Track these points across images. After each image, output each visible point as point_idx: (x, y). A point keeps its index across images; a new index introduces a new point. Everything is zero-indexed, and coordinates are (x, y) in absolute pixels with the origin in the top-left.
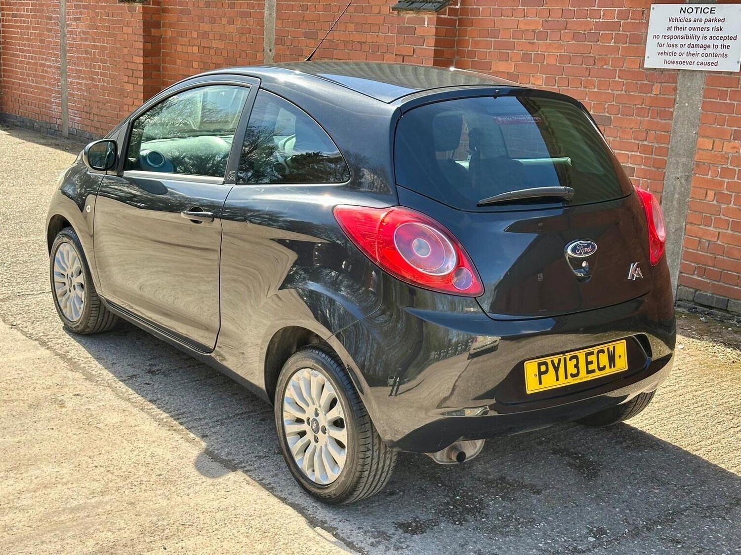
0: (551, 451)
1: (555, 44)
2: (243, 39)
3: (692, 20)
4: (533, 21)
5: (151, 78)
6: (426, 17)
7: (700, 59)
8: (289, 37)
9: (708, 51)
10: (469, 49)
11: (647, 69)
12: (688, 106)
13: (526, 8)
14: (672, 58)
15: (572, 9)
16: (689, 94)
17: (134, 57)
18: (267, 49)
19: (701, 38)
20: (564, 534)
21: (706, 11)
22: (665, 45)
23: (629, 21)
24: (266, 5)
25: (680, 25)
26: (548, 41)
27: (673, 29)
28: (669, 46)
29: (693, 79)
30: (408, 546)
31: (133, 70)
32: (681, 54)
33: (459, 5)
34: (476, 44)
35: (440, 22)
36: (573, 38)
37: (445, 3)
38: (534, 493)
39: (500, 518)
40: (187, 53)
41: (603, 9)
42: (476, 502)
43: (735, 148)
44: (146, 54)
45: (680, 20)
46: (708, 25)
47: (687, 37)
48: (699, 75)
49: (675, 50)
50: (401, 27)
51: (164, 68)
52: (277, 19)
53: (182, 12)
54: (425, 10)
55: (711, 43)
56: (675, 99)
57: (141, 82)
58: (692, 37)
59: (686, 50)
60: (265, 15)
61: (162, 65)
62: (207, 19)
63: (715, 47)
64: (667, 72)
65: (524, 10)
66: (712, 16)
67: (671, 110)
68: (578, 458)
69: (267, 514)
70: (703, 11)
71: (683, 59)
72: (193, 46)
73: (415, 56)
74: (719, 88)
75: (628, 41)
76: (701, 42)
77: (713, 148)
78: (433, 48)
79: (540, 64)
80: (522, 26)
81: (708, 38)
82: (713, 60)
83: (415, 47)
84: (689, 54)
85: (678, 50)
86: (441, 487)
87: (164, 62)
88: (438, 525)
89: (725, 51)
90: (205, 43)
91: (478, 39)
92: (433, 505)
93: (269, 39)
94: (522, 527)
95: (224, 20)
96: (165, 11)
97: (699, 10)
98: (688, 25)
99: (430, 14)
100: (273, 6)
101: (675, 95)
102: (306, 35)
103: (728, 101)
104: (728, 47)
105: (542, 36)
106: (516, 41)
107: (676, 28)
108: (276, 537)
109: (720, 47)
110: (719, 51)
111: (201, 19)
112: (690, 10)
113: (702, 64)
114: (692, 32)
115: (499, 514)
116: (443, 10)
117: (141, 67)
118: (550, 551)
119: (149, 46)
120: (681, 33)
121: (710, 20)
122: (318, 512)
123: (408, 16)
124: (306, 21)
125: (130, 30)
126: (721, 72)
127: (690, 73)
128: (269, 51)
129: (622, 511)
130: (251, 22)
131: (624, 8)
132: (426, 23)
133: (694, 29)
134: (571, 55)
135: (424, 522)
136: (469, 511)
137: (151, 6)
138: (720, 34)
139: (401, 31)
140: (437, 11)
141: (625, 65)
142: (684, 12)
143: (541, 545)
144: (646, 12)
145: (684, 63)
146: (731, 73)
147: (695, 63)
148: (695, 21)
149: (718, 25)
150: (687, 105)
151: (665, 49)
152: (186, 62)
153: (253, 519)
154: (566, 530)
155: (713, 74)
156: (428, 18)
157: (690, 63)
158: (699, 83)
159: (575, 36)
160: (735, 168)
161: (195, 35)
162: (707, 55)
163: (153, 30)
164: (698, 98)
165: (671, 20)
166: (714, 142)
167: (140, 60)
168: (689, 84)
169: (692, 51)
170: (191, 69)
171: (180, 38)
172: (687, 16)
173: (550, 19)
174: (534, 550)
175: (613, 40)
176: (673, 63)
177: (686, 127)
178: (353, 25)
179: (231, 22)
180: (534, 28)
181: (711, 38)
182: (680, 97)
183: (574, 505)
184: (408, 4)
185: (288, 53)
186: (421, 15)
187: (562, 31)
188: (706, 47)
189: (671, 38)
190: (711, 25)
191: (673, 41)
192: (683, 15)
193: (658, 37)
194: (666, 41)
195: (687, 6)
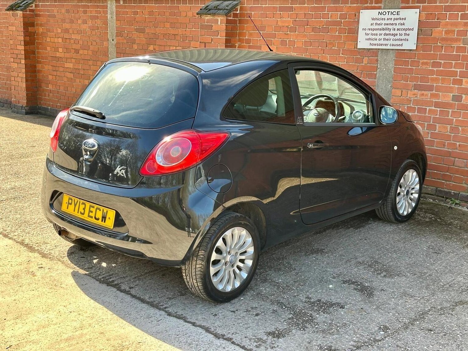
0: (342, 282)
1: (301, 34)
2: (94, 33)
3: (386, 19)
4: (287, 20)
5: (30, 59)
6: (219, 19)
7: (391, 42)
8: (126, 32)
9: (396, 37)
10: (247, 38)
11: (359, 49)
12: (385, 71)
13: (282, 13)
14: (375, 42)
15: (311, 13)
16: (386, 63)
17: (18, 46)
18: (110, 39)
19: (392, 30)
20: (365, 331)
21: (394, 13)
22: (370, 34)
23: (347, 20)
24: (109, 12)
25: (379, 22)
26: (297, 33)
27: (374, 24)
28: (372, 34)
29: (388, 54)
30: (278, 346)
31: (17, 54)
32: (380, 40)
33: (239, 10)
34: (251, 35)
35: (228, 22)
36: (313, 31)
37: (231, 10)
38: (341, 308)
39: (326, 324)
40: (54, 42)
41: (330, 13)
42: (308, 316)
43: (415, 94)
44: (26, 43)
45: (378, 19)
46: (396, 22)
47: (383, 29)
48: (391, 52)
49: (376, 37)
50: (202, 25)
51: (38, 53)
52: (117, 20)
53: (49, 16)
54: (219, 14)
55: (398, 32)
56: (377, 67)
57: (23, 61)
58: (386, 29)
59: (382, 37)
60: (108, 18)
61: (36, 50)
62: (67, 20)
63: (401, 35)
64: (371, 50)
65: (281, 14)
66: (398, 17)
67: (375, 73)
68: (359, 285)
69: (187, 333)
70: (392, 13)
71: (382, 42)
72: (58, 38)
73: (212, 43)
74: (404, 59)
75: (347, 32)
76: (392, 32)
77: (401, 95)
78: (225, 38)
79: (292, 47)
80: (280, 24)
81: (396, 29)
82: (400, 43)
83: (212, 37)
84: (385, 39)
85: (378, 37)
86: (285, 308)
87: (38, 48)
88: (291, 332)
89: (407, 37)
90: (66, 36)
91: (252, 32)
92: (284, 320)
93: (112, 33)
94: (340, 329)
95: (80, 21)
96: (37, 15)
97: (390, 13)
98: (383, 22)
99: (222, 17)
100: (113, 12)
101: (377, 64)
102: (137, 30)
103: (410, 67)
104: (408, 35)
105: (293, 30)
106: (276, 33)
107: (376, 24)
108: (198, 347)
109: (403, 35)
110: (403, 37)
111: (63, 21)
112: (384, 13)
113: (393, 45)
114: (386, 26)
115: (324, 322)
116: (229, 14)
117: (23, 52)
118: (361, 342)
119: (28, 38)
120: (380, 27)
121: (397, 19)
122: (217, 329)
123: (207, 18)
124: (137, 22)
125: (14, 29)
126: (405, 50)
127: (386, 51)
128: (112, 41)
129: (394, 315)
130: (99, 22)
131: (343, 13)
132: (219, 22)
133: (387, 24)
134: (312, 41)
135: (282, 331)
136: (307, 321)
137: (28, 13)
138: (403, 27)
139: (203, 27)
140: (227, 15)
141: (346, 47)
142: (381, 14)
143: (355, 339)
144: (357, 15)
145: (382, 45)
146: (411, 50)
147: (389, 45)
148: (388, 19)
149: (402, 22)
150: (385, 69)
151: (370, 36)
152: (53, 49)
153: (180, 337)
154: (367, 328)
155: (400, 51)
156: (220, 19)
157: (386, 45)
158: (392, 56)
159: (314, 30)
160: (416, 106)
161: (59, 31)
162: (396, 40)
163: (30, 28)
164: (391, 65)
165: (373, 19)
166: (402, 91)
167: (23, 48)
168: (385, 57)
169: (387, 37)
170: (57, 53)
171: (48, 33)
172: (382, 16)
173: (297, 19)
174: (352, 342)
175: (337, 32)
176: (375, 45)
177: (385, 83)
178: (169, 23)
179: (85, 22)
180: (287, 25)
181: (398, 30)
182: (380, 65)
183: (366, 313)
184: (207, 11)
185: (125, 41)
186: (216, 18)
187: (305, 27)
188: (395, 35)
189: (374, 30)
190: (398, 22)
191: (375, 32)
192: (380, 16)
193: (365, 29)
194: (370, 32)
195: (383, 11)
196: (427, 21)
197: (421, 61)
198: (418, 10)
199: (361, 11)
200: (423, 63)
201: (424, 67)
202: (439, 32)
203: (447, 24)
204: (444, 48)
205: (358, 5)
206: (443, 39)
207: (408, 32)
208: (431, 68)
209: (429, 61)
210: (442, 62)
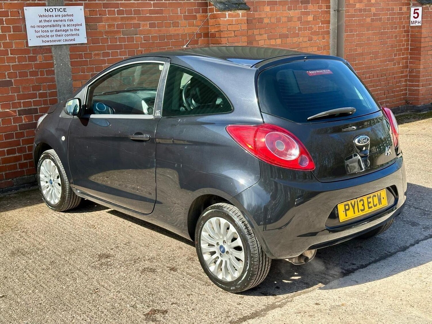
3: (54, 16)
7: (64, 38)
9: (68, 33)
11: (30, 47)
12: (62, 66)
14: (47, 39)
16: (61, 58)
19: (62, 26)
21: (61, 10)
22: (40, 32)
23: (9, 18)
25: (47, 19)
27: (43, 21)
28: (43, 31)
29: (62, 50)
32: (52, 36)
45: (46, 16)
46: (64, 18)
47: (54, 26)
48: (65, 47)
49: (48, 34)
55: (69, 28)
56: (53, 63)
58: (57, 26)
59: (54, 33)
63: (72, 30)
66: (65, 13)
70: (59, 10)
71: (54, 38)
74: (78, 53)
75: (12, 31)
76: (63, 28)
81: (66, 25)
82: (72, 38)
84: (57, 35)
85: (50, 34)
89: (77, 32)
97: (57, 10)
98: (52, 19)
101: (53, 60)
103: (84, 59)
104: (78, 30)
107: (45, 21)
109: (74, 30)
110: (74, 32)
112: (51, 10)
113: (66, 40)
114: (56, 23)
120: (50, 24)
121: (65, 16)
126: (76, 44)
127: (60, 47)
131: (3, 10)
133: (57, 21)
138: (72, 23)
141: (14, 46)
142: (48, 11)
144: (20, 12)
145: (55, 41)
146: (83, 44)
147: (62, 41)
148: (56, 16)
149: (70, 18)
151: (40, 34)
157: (59, 40)
158: (67, 52)
162: (68, 35)
164: (67, 60)
165: (40, 16)
166: (82, 82)
168: (60, 53)
169: (59, 33)
172: (50, 13)
176: (48, 41)
177: (64, 77)
181: (68, 26)
182: (56, 61)
188: (66, 31)
189: (44, 27)
190: (66, 18)
191: (45, 29)
192: (47, 13)
193: (34, 27)
194: (40, 29)
195: (49, 8)
196: (91, 16)
197: (93, 53)
198: (82, 7)
199: (25, 8)
200: (95, 55)
201: (97, 58)
202: (102, 26)
203: (108, 19)
204: (109, 39)
205: (19, 2)
206: (107, 33)
207: (77, 27)
208: (102, 58)
209: (99, 52)
210: (110, 51)
